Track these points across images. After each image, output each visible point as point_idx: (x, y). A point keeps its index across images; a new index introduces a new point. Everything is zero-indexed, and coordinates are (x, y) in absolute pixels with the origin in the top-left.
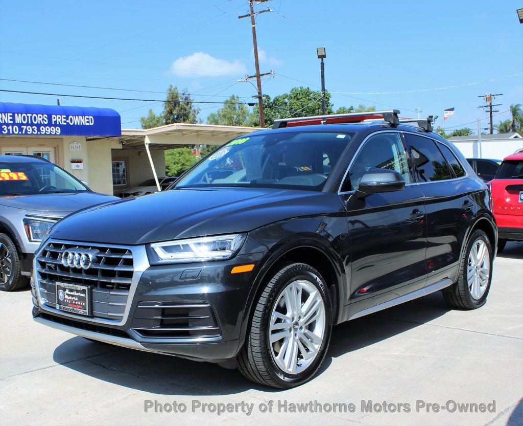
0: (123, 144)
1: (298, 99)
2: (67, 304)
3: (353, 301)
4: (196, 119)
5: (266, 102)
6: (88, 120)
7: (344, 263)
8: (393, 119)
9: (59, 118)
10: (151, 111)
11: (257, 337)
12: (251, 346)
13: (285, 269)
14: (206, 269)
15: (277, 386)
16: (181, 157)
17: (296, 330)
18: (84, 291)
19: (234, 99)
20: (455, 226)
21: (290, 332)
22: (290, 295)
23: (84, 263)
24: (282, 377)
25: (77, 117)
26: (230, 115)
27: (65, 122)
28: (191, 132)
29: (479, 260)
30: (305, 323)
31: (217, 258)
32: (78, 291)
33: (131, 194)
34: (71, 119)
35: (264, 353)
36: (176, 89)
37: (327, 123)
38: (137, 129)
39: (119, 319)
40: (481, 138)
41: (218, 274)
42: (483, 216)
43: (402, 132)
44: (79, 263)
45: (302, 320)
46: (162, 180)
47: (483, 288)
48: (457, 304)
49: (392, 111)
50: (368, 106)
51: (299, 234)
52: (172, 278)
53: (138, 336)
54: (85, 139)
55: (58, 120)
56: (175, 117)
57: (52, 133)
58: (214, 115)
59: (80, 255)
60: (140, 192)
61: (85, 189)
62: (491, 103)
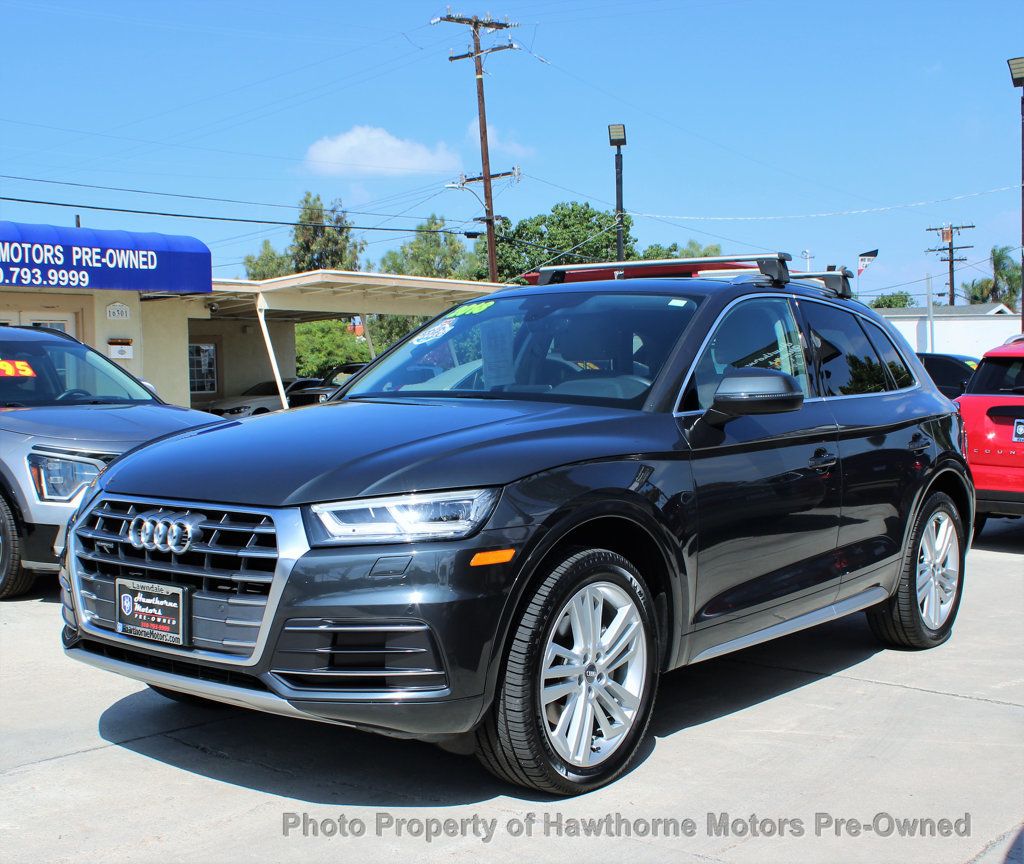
0: (211, 310)
1: (566, 227)
2: (138, 622)
3: (700, 626)
4: (358, 263)
5: (501, 229)
6: (145, 259)
7: (685, 551)
8: (776, 271)
9: (87, 253)
10: (266, 244)
11: (518, 692)
12: (505, 709)
13: (572, 560)
14: (419, 558)
15: (552, 790)
16: (326, 339)
17: (590, 680)
18: (174, 597)
19: (436, 224)
20: (896, 484)
21: (579, 684)
22: (580, 610)
23: (175, 540)
24: (562, 773)
25: (123, 252)
26: (426, 255)
27: (98, 261)
28: (352, 289)
29: (938, 553)
30: (608, 667)
31: (440, 536)
32: (162, 597)
33: (227, 411)
34: (111, 255)
35: (531, 724)
36: (318, 199)
37: (625, 276)
38: (237, 278)
39: (246, 653)
40: (934, 312)
41: (444, 568)
42: (946, 465)
43: (794, 296)
44: (165, 542)
45: (602, 661)
46: (290, 383)
47: (946, 608)
48: (895, 637)
49: (776, 256)
50: (705, 243)
51: (596, 492)
52: (344, 576)
53: (284, 687)
54: (137, 298)
55: (85, 257)
56: (315, 256)
57: (71, 283)
58: (395, 254)
59: (167, 525)
60: (245, 407)
61: (150, 398)
62: (951, 244)
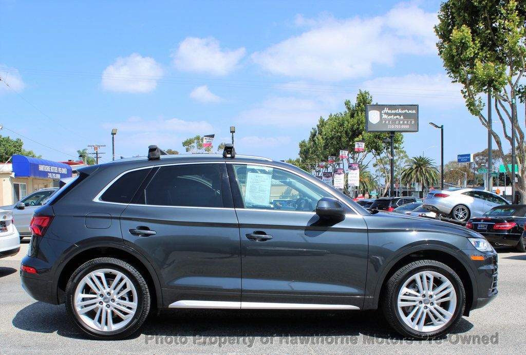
62: (97, 152)
